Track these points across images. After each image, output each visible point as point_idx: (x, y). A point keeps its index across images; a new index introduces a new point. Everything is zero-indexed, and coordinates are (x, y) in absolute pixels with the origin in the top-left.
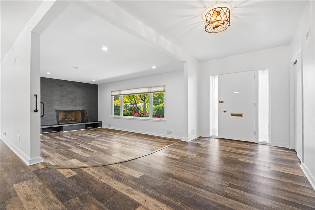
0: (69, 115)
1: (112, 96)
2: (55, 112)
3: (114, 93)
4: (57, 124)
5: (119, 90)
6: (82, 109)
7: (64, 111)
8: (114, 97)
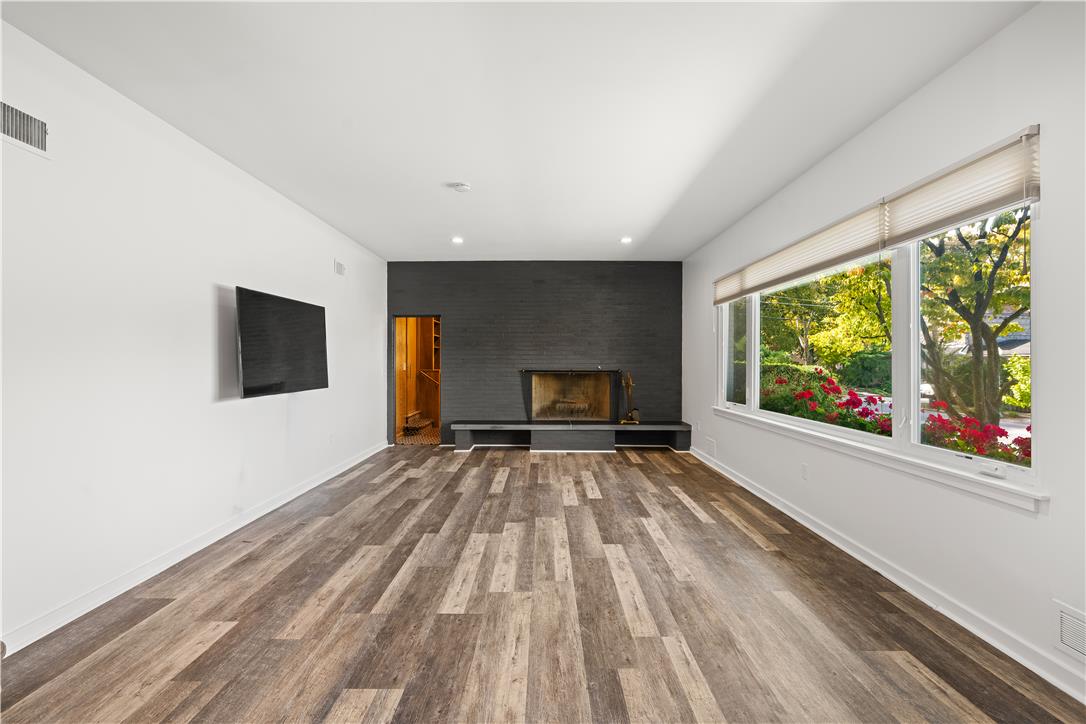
0: (574, 388)
1: (717, 302)
2: (519, 379)
3: (724, 290)
4: (526, 419)
5: (736, 268)
6: (613, 367)
7: (558, 375)
8: (726, 306)
